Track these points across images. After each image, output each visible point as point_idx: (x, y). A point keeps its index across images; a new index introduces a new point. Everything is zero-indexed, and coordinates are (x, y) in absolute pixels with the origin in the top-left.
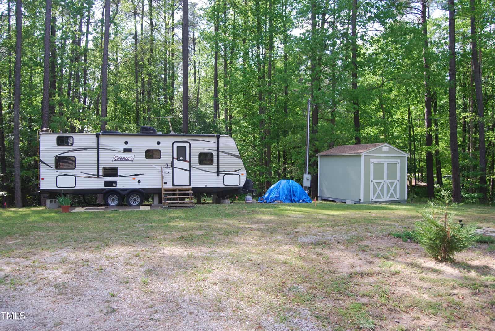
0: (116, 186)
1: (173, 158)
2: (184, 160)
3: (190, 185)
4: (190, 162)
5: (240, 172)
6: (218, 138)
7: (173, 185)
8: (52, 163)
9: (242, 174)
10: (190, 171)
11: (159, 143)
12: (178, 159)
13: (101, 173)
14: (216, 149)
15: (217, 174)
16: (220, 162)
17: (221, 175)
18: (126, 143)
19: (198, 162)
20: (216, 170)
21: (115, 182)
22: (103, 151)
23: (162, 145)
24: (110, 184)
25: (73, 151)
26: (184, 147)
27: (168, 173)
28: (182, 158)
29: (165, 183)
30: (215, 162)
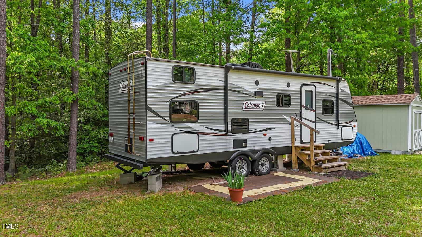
0: (246, 147)
1: (302, 106)
2: (311, 109)
3: (316, 141)
4: (316, 111)
5: (352, 124)
6: (338, 81)
7: (302, 142)
9: (354, 126)
10: (316, 122)
11: (288, 85)
12: (306, 107)
13: (230, 128)
14: (336, 95)
15: (336, 127)
16: (340, 112)
17: (340, 127)
18: (257, 83)
19: (321, 111)
20: (335, 122)
21: (245, 141)
22: (230, 94)
23: (291, 88)
24: (239, 143)
25: (193, 92)
26: (311, 91)
27: (297, 125)
28: (309, 106)
29: (296, 139)
30: (335, 112)
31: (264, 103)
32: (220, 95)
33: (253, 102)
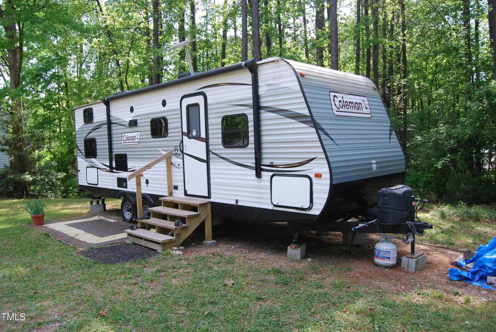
0: (127, 187)
1: (183, 134)
2: (198, 138)
3: (209, 197)
4: (206, 140)
5: (311, 169)
6: (253, 69)
7: (186, 194)
8: (82, 148)
9: (318, 176)
10: (207, 162)
11: (164, 103)
12: (188, 134)
13: (114, 165)
14: (251, 102)
15: (254, 172)
16: (264, 139)
17: (266, 175)
18: (132, 110)
19: (220, 141)
20: (252, 162)
21: (125, 180)
22: (114, 127)
23: (168, 106)
24: (122, 182)
25: (94, 130)
26: (197, 105)
27: (179, 165)
28: (194, 133)
29: (176, 188)
30: (252, 139)
31: (139, 133)
32: (105, 130)
33: (130, 135)
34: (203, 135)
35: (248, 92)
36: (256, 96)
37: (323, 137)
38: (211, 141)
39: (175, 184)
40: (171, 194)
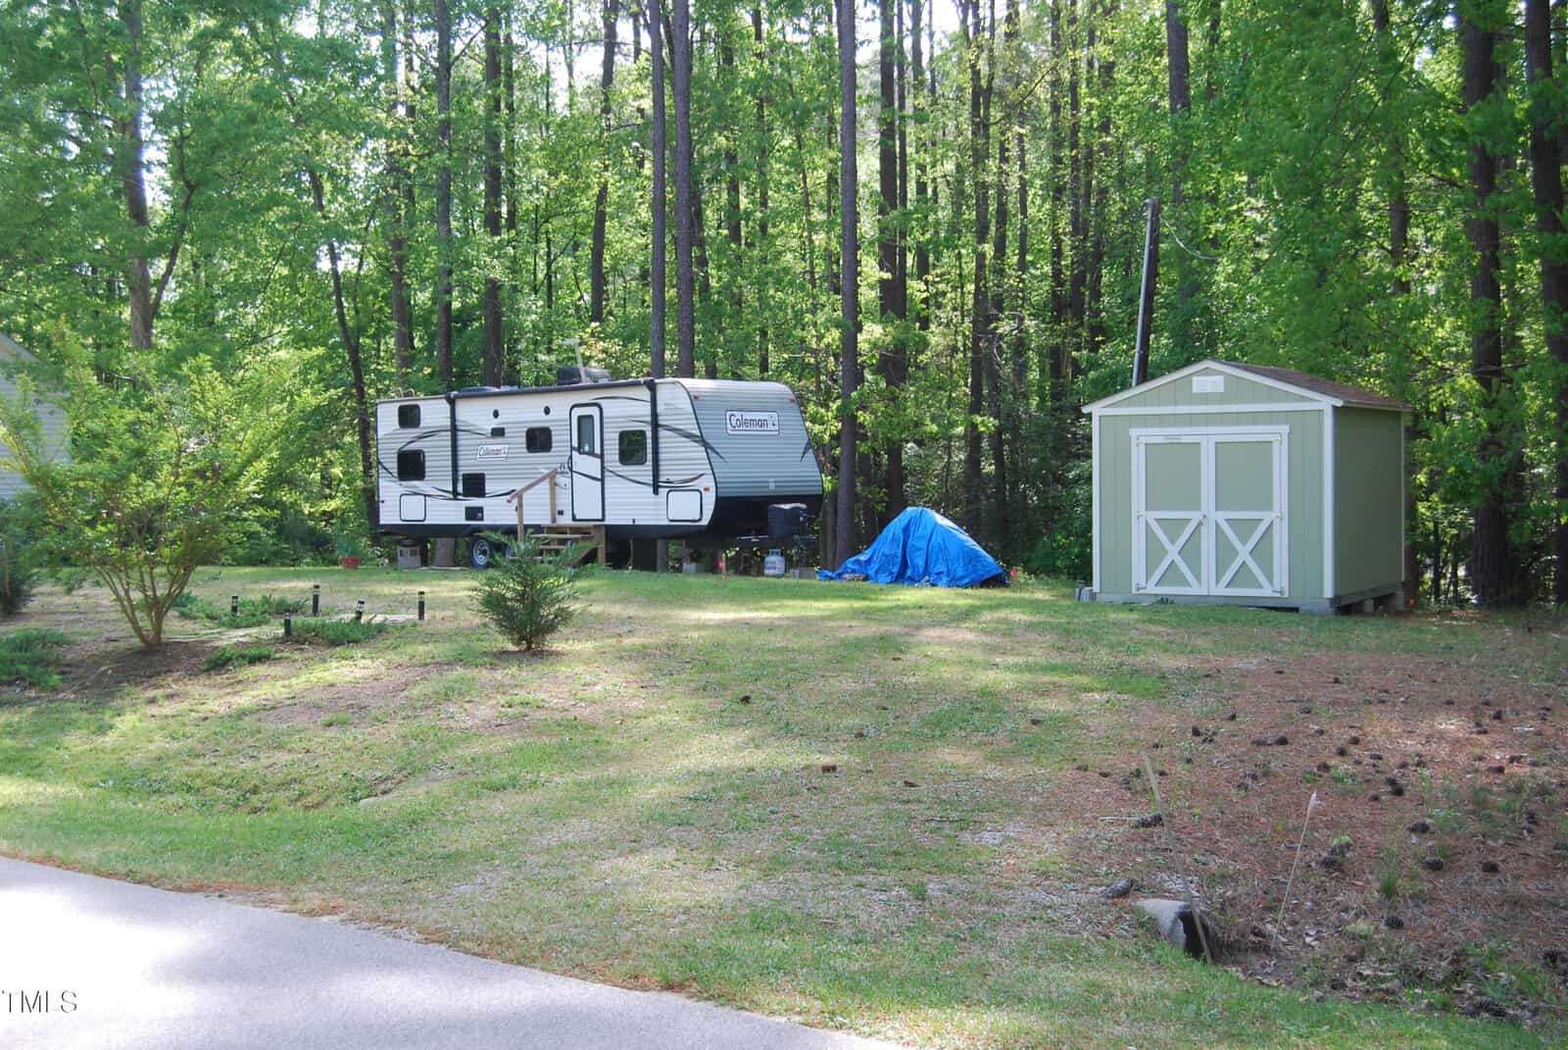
0: (482, 519)
1: (572, 448)
2: (591, 453)
3: (603, 520)
4: (602, 456)
5: (700, 484)
6: (652, 387)
7: (574, 518)
8: (392, 464)
9: (706, 489)
10: (602, 480)
11: (547, 411)
12: (580, 450)
13: (460, 489)
14: (649, 419)
15: (651, 489)
16: (662, 456)
17: (663, 491)
18: (496, 414)
19: (617, 457)
20: (649, 480)
21: (480, 510)
22: (462, 437)
23: (553, 415)
24: (473, 513)
25: (420, 438)
26: (591, 417)
27: (566, 485)
28: (587, 448)
29: (561, 513)
30: (650, 456)
31: (507, 446)
32: (445, 439)
33: (491, 447)
34: (598, 450)
35: (647, 409)
36: (655, 414)
37: (712, 455)
38: (606, 458)
39: (559, 508)
40: (554, 520)
